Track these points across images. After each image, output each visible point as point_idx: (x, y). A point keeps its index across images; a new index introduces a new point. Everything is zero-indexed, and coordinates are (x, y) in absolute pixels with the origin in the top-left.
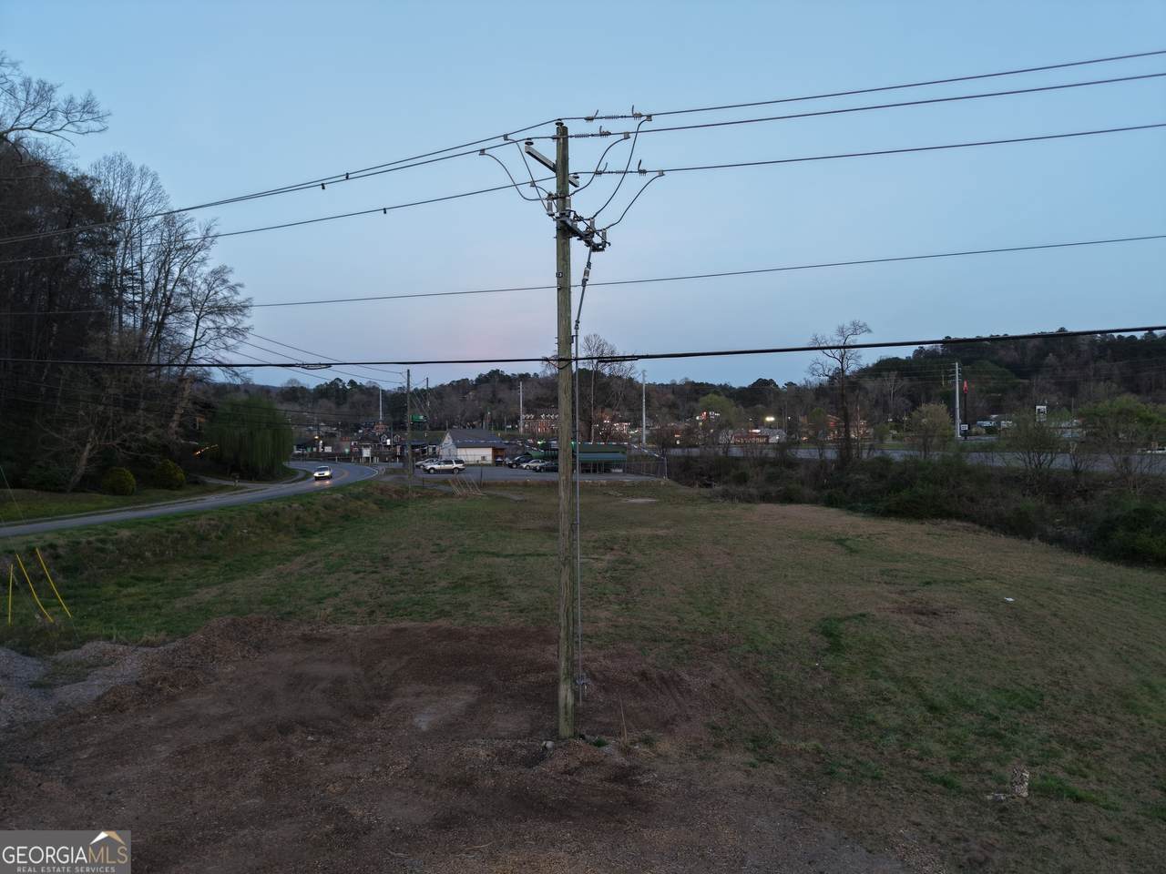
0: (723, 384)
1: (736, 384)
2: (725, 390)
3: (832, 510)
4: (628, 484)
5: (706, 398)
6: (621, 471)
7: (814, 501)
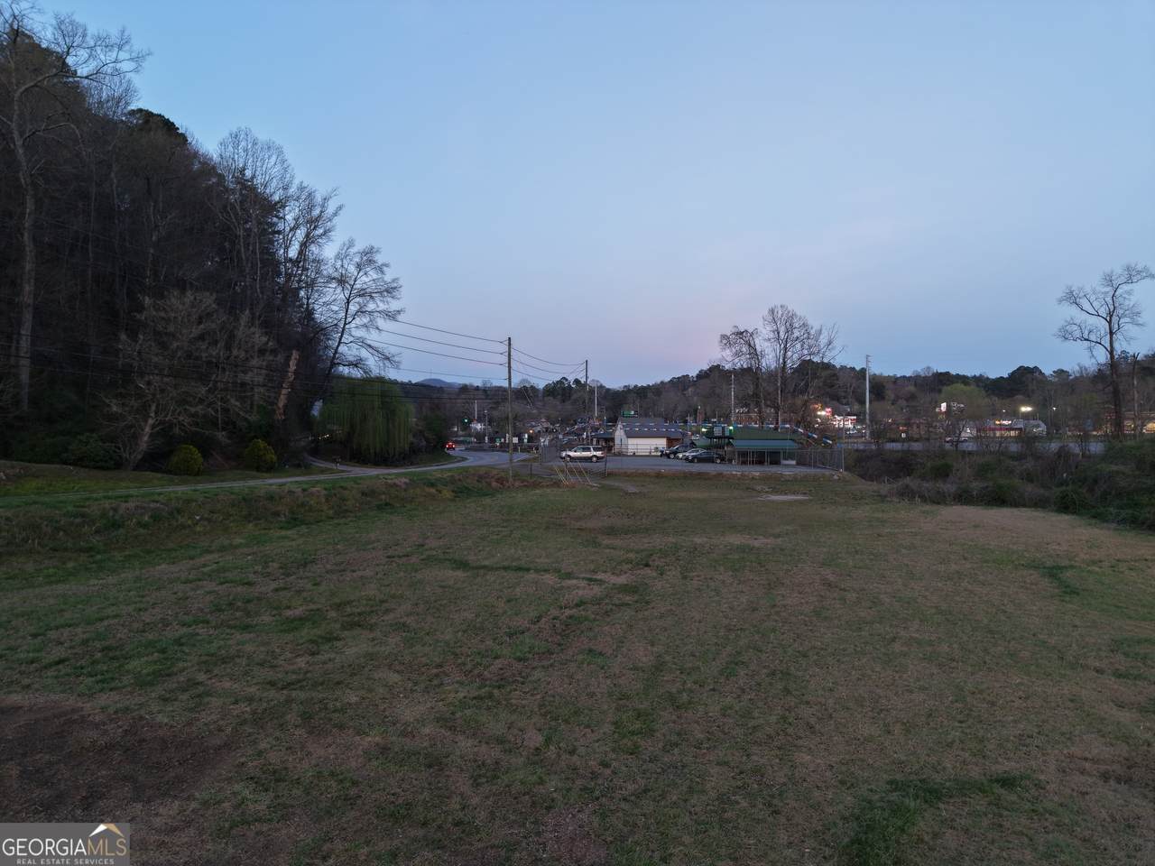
0: (978, 375)
1: (993, 375)
2: (980, 381)
3: (1066, 517)
4: (788, 478)
5: (949, 388)
6: (794, 462)
7: (1039, 503)
